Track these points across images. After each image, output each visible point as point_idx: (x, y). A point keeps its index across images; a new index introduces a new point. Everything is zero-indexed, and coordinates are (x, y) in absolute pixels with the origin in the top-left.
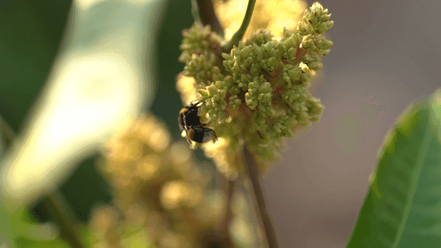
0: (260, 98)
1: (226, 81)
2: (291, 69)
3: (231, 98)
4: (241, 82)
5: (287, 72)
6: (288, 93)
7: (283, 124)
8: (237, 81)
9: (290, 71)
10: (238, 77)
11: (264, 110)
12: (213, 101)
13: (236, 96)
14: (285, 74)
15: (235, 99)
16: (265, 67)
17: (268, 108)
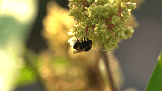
0: (100, 32)
1: (87, 21)
2: (116, 18)
3: (89, 29)
4: (93, 22)
5: (114, 19)
6: (115, 28)
7: (112, 41)
8: (92, 22)
9: (115, 19)
10: (92, 20)
11: (103, 36)
12: (79, 32)
13: (91, 28)
14: (113, 20)
15: (90, 29)
16: (104, 16)
17: (105, 35)
